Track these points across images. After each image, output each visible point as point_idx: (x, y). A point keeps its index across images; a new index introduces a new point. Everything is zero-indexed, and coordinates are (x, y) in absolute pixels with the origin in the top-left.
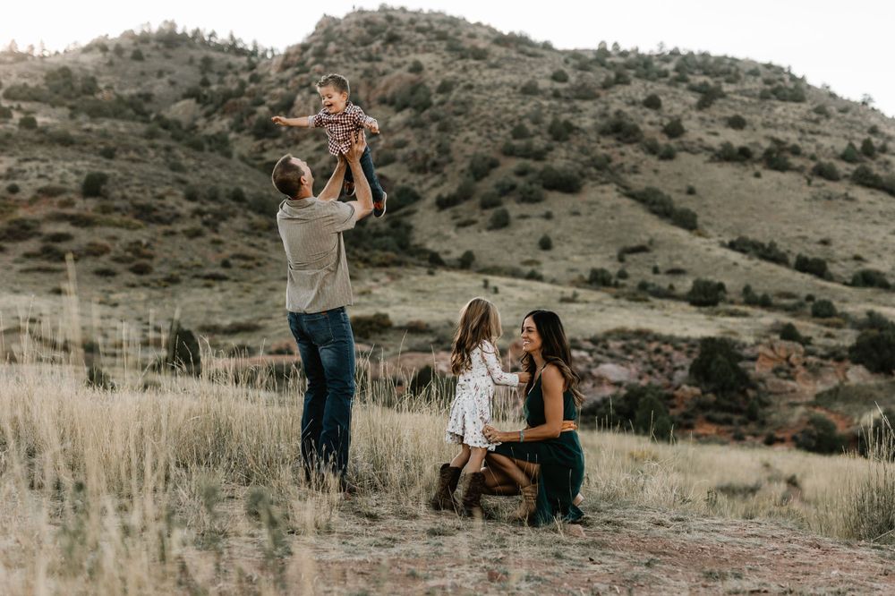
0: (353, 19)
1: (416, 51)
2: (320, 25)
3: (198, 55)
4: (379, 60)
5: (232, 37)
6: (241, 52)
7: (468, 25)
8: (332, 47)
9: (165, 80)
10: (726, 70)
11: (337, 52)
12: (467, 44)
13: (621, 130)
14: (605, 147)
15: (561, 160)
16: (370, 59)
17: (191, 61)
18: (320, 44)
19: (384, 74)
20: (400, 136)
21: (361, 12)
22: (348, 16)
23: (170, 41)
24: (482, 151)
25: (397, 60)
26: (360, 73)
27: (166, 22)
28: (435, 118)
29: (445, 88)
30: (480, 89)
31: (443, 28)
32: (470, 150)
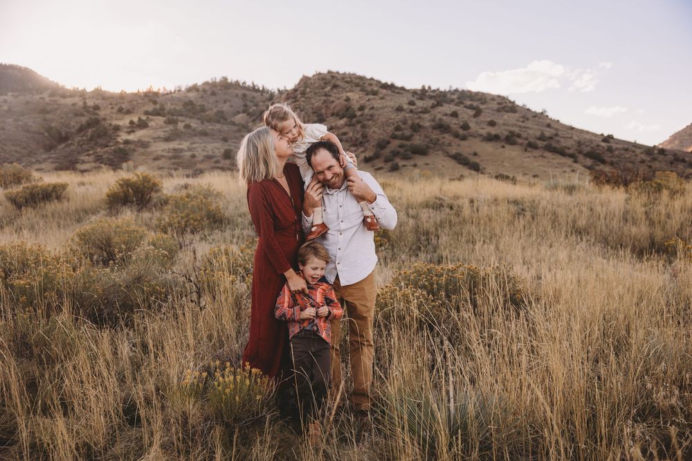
0: (317, 77)
1: (346, 92)
2: (301, 80)
3: (240, 92)
4: (330, 96)
5: (253, 84)
6: (258, 90)
7: (367, 79)
8: (308, 90)
9: (228, 104)
10: (481, 98)
11: (310, 92)
12: (369, 89)
13: (442, 127)
14: (435, 135)
15: (417, 140)
16: (326, 95)
17: (237, 95)
18: (302, 89)
19: (333, 102)
20: (344, 130)
21: (320, 74)
22: (314, 76)
23: (226, 86)
24: (382, 137)
25: (337, 96)
26: (322, 102)
27: (223, 77)
28: (359, 122)
29: (362, 108)
30: (377, 109)
31: (357, 81)
32: (376, 136)
